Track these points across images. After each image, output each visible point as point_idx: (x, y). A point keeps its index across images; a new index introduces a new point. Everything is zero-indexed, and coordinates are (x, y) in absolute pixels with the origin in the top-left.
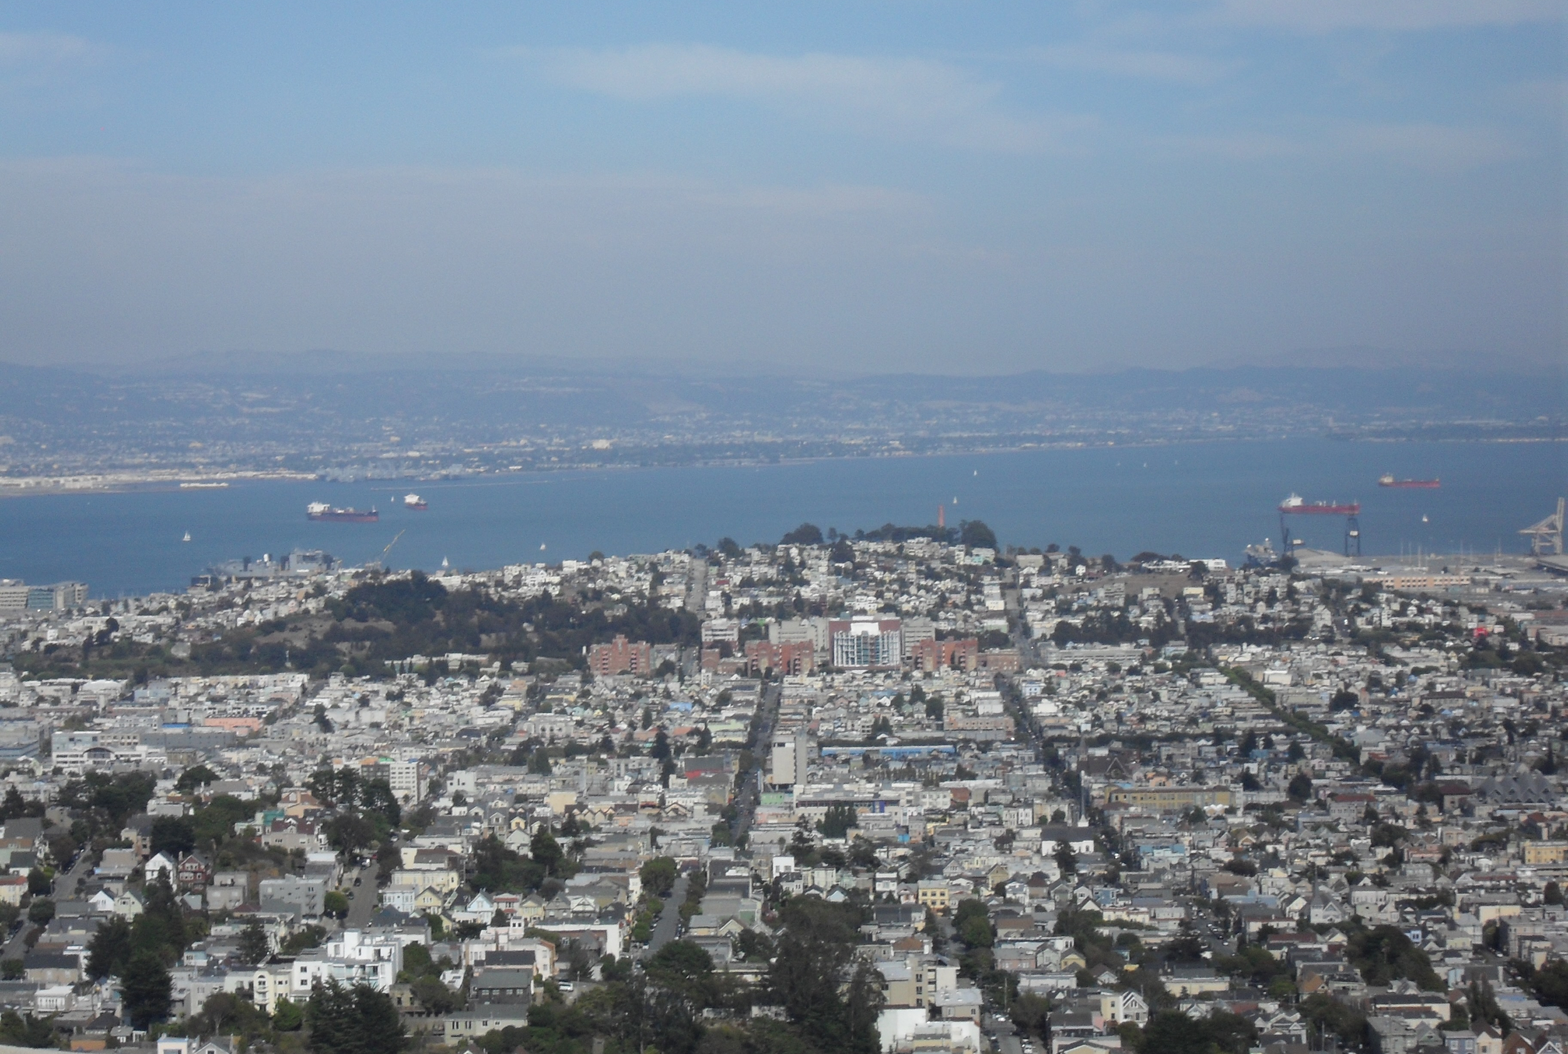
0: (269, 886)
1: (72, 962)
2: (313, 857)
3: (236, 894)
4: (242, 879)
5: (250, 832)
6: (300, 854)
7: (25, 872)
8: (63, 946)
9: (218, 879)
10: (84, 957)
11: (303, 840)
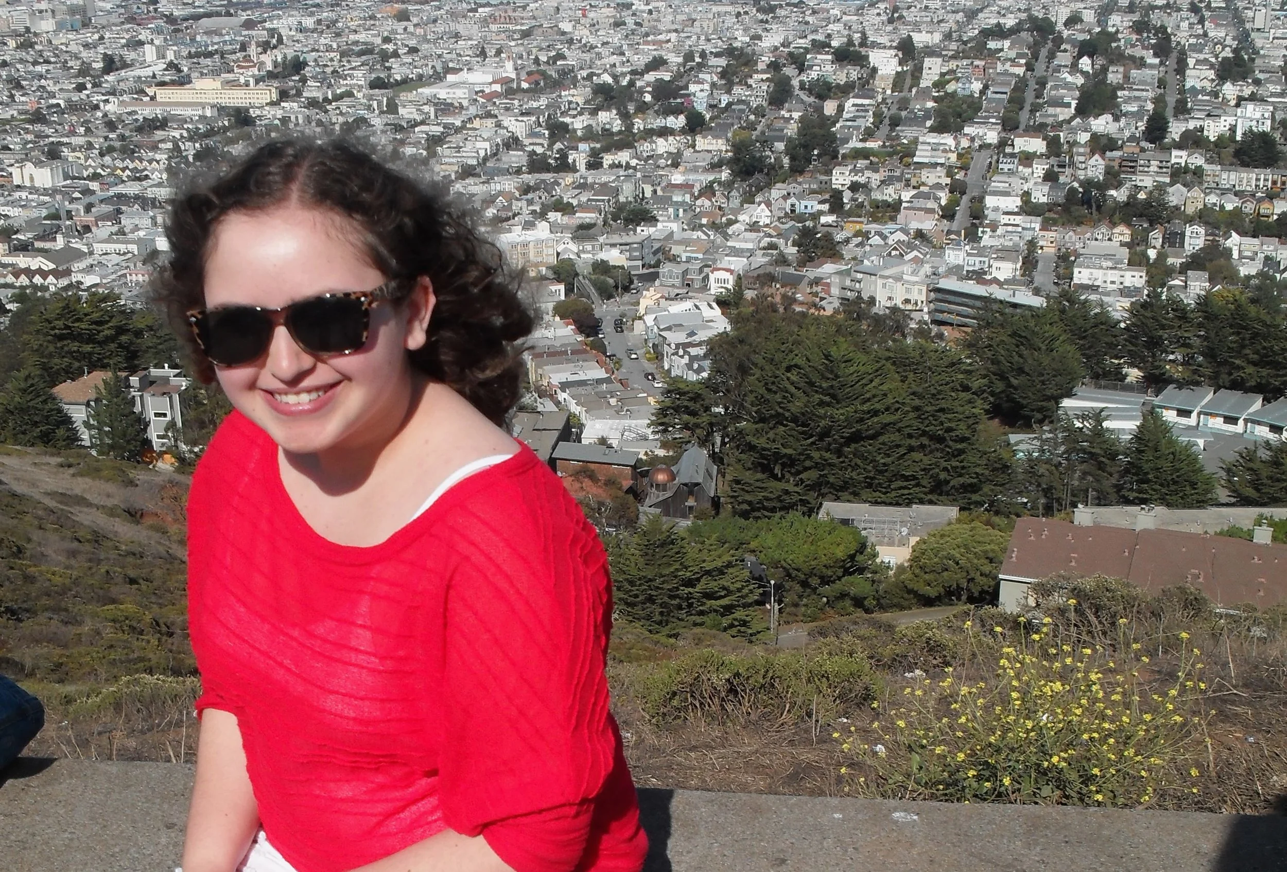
0: (1134, 73)
1: (1068, 105)
2: (1149, 61)
3: (1120, 76)
4: (1121, 69)
5: (1118, 47)
6: (1142, 58)
7: (1023, 61)
8: (1062, 98)
9: (1111, 69)
10: (1074, 104)
11: (1144, 53)
